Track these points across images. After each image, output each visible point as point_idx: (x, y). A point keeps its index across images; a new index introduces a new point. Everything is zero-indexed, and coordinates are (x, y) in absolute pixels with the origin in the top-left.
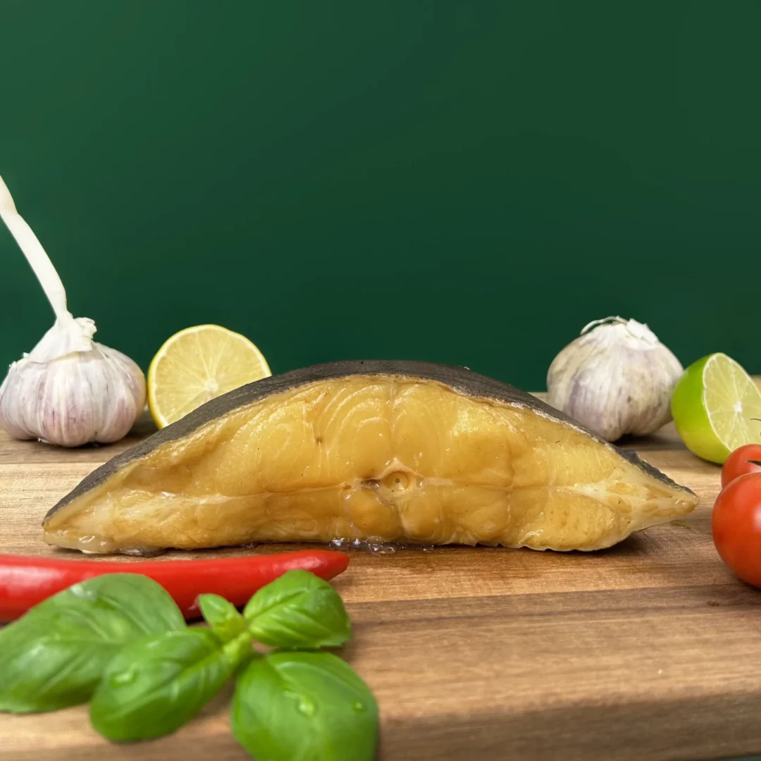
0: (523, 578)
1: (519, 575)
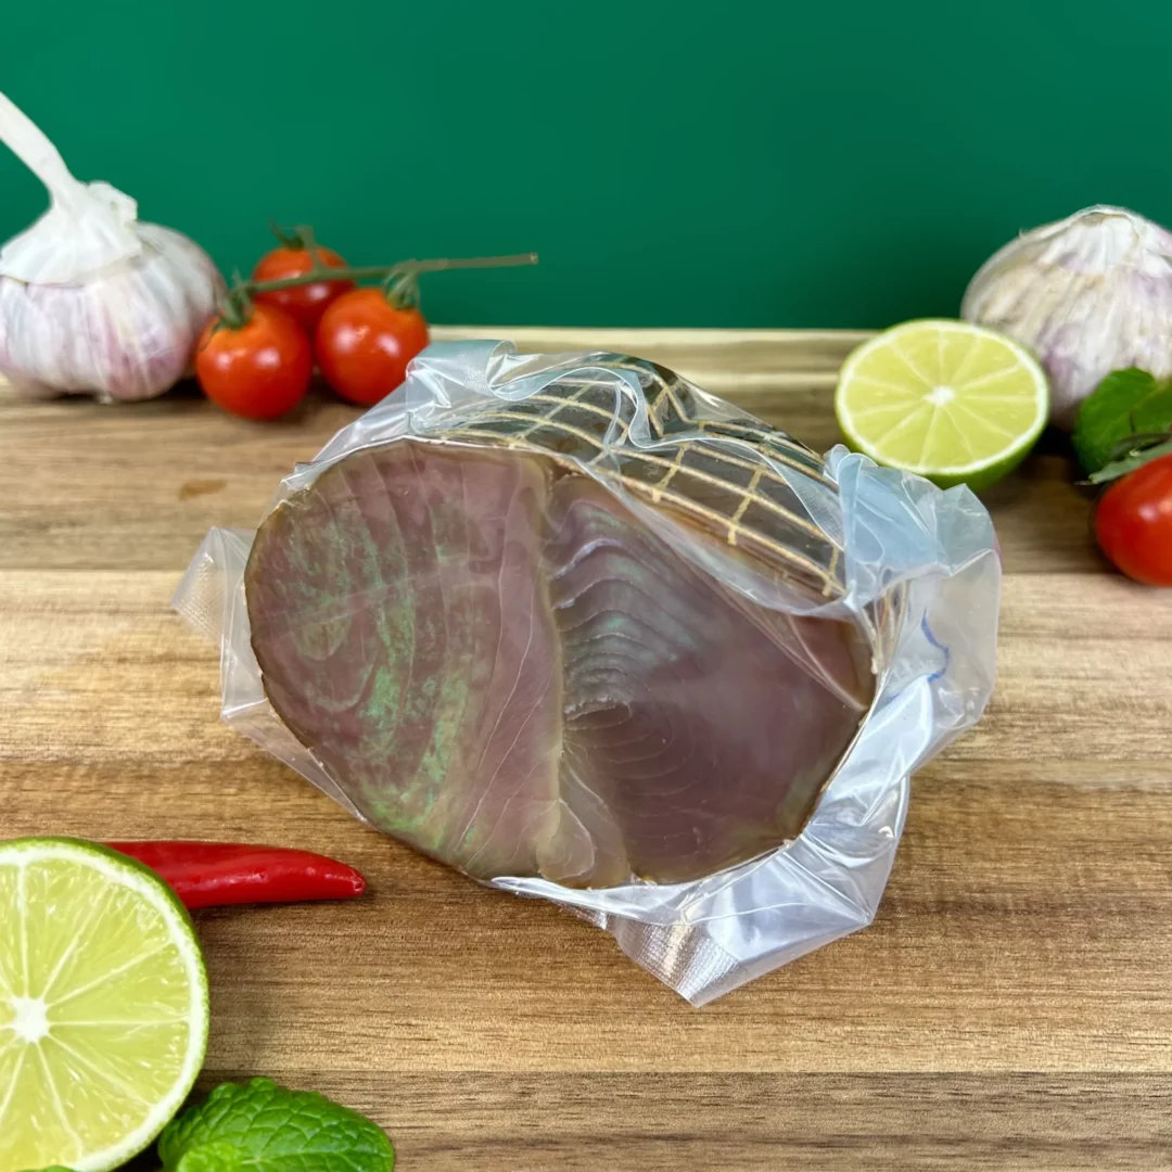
0: (814, 1018)
1: (807, 1010)
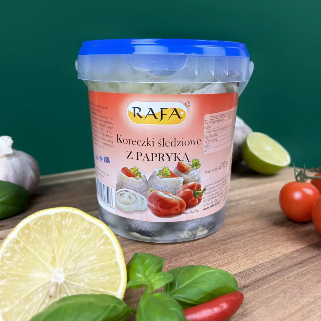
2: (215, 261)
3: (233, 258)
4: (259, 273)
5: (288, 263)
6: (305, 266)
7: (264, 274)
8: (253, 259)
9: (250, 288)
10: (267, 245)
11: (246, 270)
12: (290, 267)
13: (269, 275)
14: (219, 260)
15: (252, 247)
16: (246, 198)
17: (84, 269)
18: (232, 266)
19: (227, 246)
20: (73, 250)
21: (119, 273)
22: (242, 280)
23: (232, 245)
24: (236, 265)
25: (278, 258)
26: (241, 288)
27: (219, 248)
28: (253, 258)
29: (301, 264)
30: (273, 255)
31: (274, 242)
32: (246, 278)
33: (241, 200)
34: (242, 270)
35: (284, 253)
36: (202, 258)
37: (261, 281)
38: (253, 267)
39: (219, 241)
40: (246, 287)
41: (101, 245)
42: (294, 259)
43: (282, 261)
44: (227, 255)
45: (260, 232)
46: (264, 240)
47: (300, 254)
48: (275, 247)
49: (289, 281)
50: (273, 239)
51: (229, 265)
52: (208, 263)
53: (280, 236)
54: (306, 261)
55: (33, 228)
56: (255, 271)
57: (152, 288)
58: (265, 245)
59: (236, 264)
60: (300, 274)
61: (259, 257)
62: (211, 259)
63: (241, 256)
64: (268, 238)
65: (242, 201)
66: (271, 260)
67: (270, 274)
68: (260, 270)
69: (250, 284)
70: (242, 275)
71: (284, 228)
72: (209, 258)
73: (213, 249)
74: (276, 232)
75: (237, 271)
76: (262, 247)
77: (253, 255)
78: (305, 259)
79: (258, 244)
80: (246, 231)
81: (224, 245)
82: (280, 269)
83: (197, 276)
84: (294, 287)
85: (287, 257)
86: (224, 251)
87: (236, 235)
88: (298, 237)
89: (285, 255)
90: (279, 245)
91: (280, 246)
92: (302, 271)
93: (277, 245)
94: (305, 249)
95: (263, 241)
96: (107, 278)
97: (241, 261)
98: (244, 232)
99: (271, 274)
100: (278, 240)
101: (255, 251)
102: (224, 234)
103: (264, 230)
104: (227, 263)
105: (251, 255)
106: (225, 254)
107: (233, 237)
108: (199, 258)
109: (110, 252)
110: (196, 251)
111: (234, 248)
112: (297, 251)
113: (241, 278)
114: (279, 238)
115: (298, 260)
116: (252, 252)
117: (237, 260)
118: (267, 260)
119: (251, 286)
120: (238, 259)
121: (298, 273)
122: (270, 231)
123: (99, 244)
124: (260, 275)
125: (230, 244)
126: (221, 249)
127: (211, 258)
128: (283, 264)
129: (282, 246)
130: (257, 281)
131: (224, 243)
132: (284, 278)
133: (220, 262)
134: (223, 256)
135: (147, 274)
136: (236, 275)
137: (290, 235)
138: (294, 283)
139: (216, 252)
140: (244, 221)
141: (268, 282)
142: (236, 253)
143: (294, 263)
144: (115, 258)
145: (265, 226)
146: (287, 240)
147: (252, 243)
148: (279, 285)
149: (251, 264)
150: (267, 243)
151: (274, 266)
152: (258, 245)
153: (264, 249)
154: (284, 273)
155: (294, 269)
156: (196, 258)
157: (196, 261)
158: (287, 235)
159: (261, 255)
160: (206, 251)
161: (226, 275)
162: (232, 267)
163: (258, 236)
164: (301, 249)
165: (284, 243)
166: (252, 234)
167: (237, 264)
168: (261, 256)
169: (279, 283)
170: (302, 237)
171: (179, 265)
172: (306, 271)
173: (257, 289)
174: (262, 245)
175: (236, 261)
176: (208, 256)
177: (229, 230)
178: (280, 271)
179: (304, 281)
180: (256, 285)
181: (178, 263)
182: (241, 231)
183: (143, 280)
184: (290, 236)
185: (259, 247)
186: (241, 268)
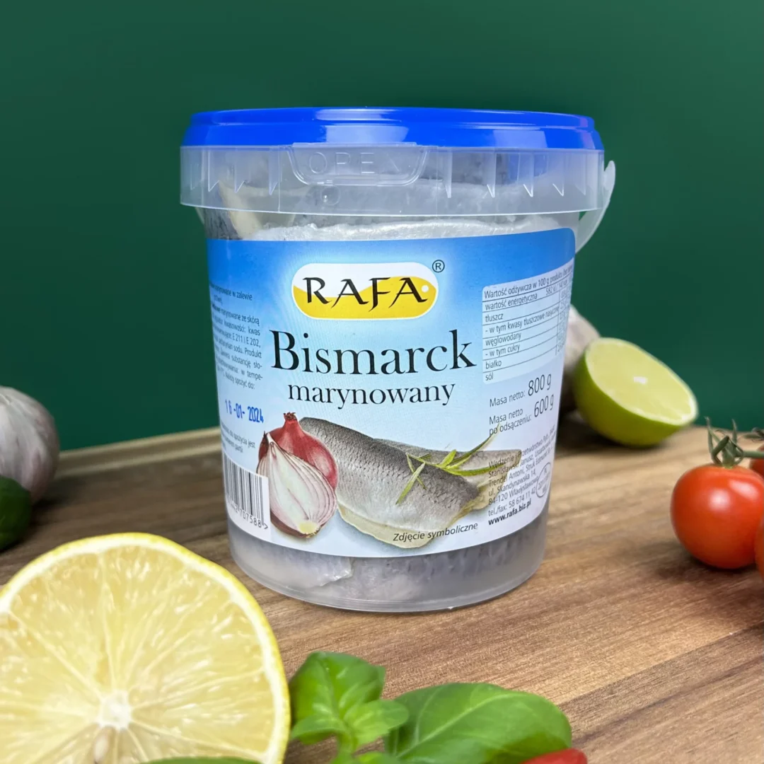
2: (513, 672)
3: (557, 663)
4: (623, 700)
5: (697, 675)
6: (740, 682)
7: (636, 704)
8: (609, 665)
9: (603, 738)
10: (643, 628)
11: (592, 693)
12: (702, 685)
13: (649, 706)
14: (521, 669)
15: (605, 633)
16: (587, 507)
17: (179, 693)
18: (555, 683)
19: (542, 632)
20: (153, 644)
21: (269, 702)
22: (580, 718)
23: (555, 630)
24: (566, 680)
25: (672, 661)
26: (579, 739)
27: (522, 638)
28: (609, 662)
29: (730, 678)
30: (659, 655)
31: (659, 620)
32: (592, 713)
33: (573, 511)
34: (581, 694)
35: (685, 650)
36: (477, 663)
37: (630, 722)
38: (609, 685)
39: (520, 619)
40: (591, 738)
41: (225, 631)
42: (713, 665)
43: (682, 669)
44: (542, 655)
45: (624, 594)
46: (634, 617)
47: (727, 651)
48: (663, 632)
49: (701, 722)
50: (658, 613)
51: (547, 682)
52: (493, 677)
53: (677, 605)
54: (742, 668)
55: (52, 589)
56: (614, 697)
57: (355, 741)
58: (638, 627)
59: (564, 678)
60: (729, 702)
61: (624, 659)
62: (501, 665)
63: (577, 657)
64: (644, 611)
65: (577, 516)
66: (654, 667)
67: (652, 702)
68: (626, 694)
69: (602, 729)
70: (582, 707)
71: (686, 584)
72: (495, 662)
73: (505, 638)
74: (666, 596)
75: (568, 695)
76: (630, 632)
77: (607, 654)
78: (740, 665)
79: (619, 627)
80: (589, 593)
81: (532, 628)
82: (678, 691)
83: (469, 710)
84: (714, 737)
85: (696, 658)
86: (536, 645)
87: (562, 605)
88: (722, 608)
89: (688, 653)
90: (673, 629)
91: (675, 631)
92: (734, 696)
93: (670, 627)
94: (740, 638)
95: (632, 617)
96: (240, 716)
97: (578, 671)
98: (582, 594)
99: (654, 704)
100: (671, 616)
101: (612, 644)
102: (532, 600)
103: (633, 591)
104: (541, 676)
105: (603, 654)
106: (538, 653)
107: (557, 609)
108: (471, 664)
109: (248, 649)
110: (463, 644)
111: (558, 638)
112: (720, 642)
113: (577, 713)
114: (673, 609)
115: (722, 668)
116: (606, 646)
117: (567, 668)
118: (642, 668)
119: (603, 735)
120: (570, 665)
121: (724, 701)
122: (651, 593)
123: (217, 629)
124: (627, 706)
125: (549, 628)
126: (527, 639)
127: (500, 662)
128: (685, 677)
129: (682, 631)
130: (621, 721)
131: (534, 624)
132: (687, 713)
133: (523, 673)
134: (531, 656)
135: (342, 704)
136: (565, 707)
137: (699, 602)
138: (714, 726)
139: (512, 649)
140: (583, 568)
141: (647, 725)
142: (565, 649)
143: (711, 673)
144: (260, 664)
145: (637, 579)
146: (693, 616)
147: (606, 623)
148: (675, 731)
149: (603, 676)
150: (643, 623)
151: (660, 682)
152: (620, 630)
153: (636, 638)
154: (687, 700)
155: (713, 689)
156: (461, 663)
157: (462, 672)
158: (692, 601)
159: (629, 656)
160: (487, 644)
161: (542, 705)
162: (556, 685)
163: (619, 605)
164: (729, 637)
165: (684, 624)
166: (604, 600)
167: (567, 677)
168: (629, 658)
169: (676, 726)
170: (729, 607)
171: (419, 681)
172: (743, 696)
173: (618, 742)
174: (630, 630)
175: (566, 671)
176: (494, 659)
177: (547, 591)
178: (677, 695)
179: (740, 721)
180: (617, 732)
181: (417, 677)
182: (575, 594)
183: (333, 720)
184: (699, 604)
185: (623, 633)
186: (579, 688)
